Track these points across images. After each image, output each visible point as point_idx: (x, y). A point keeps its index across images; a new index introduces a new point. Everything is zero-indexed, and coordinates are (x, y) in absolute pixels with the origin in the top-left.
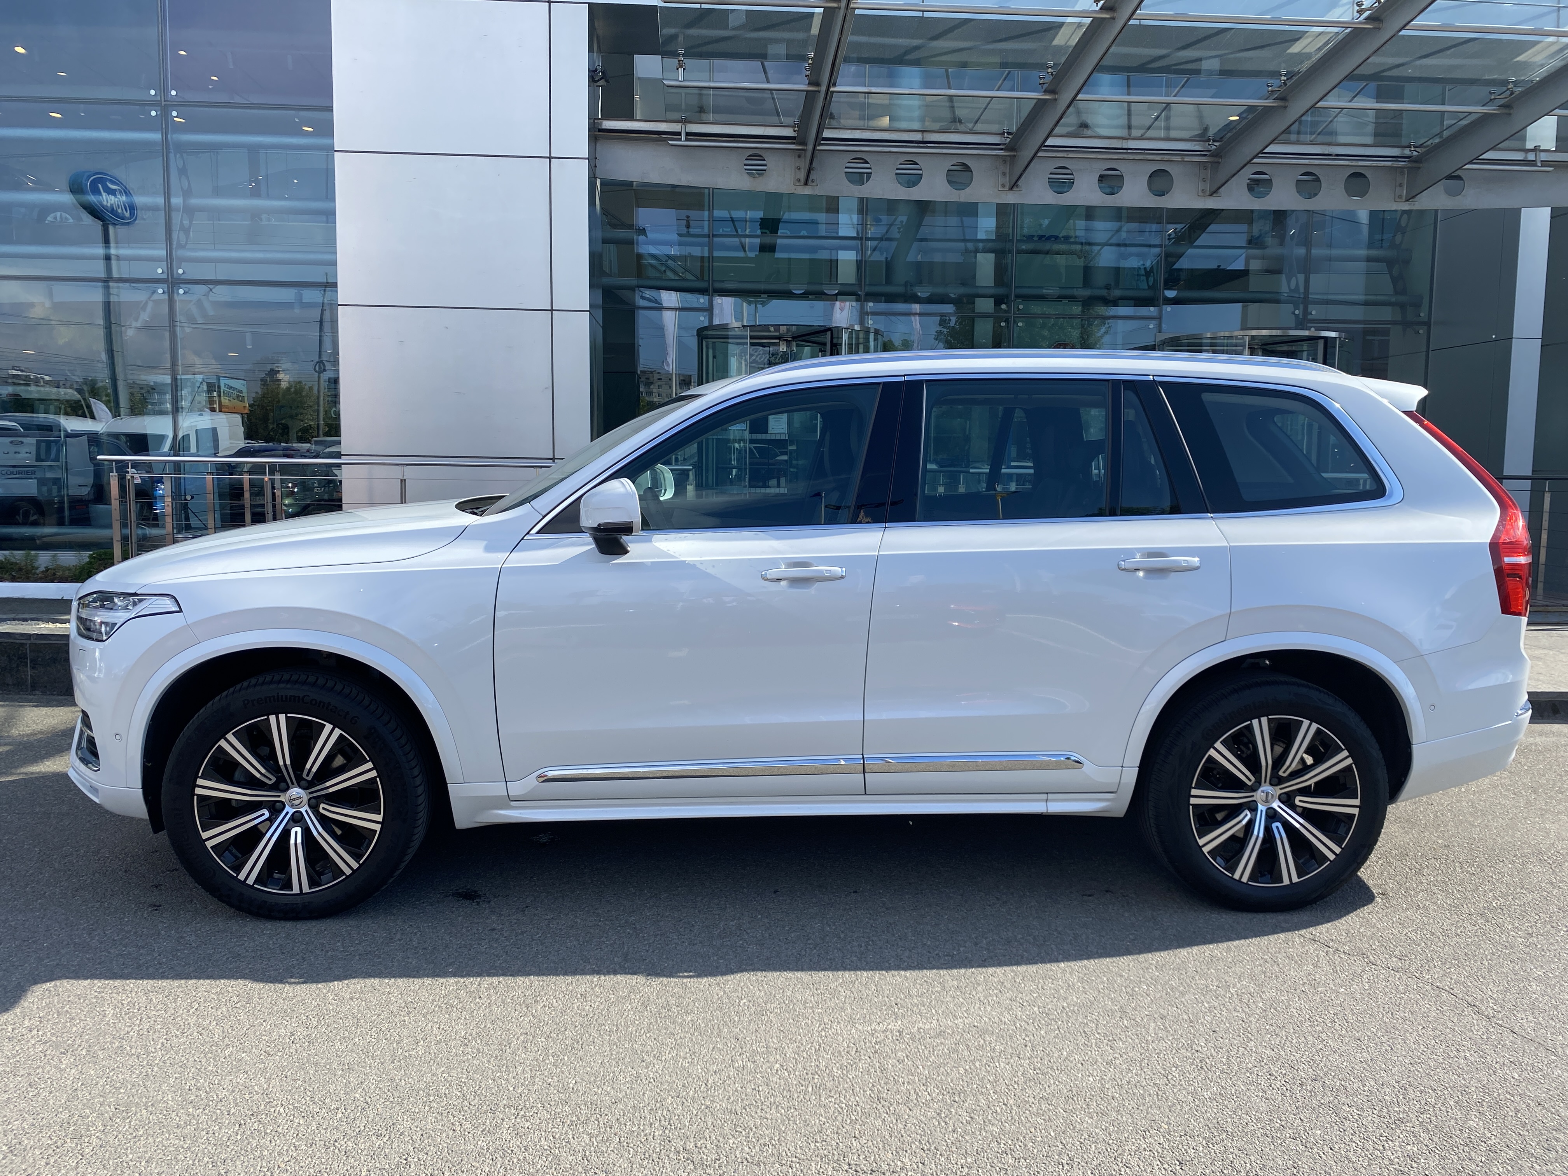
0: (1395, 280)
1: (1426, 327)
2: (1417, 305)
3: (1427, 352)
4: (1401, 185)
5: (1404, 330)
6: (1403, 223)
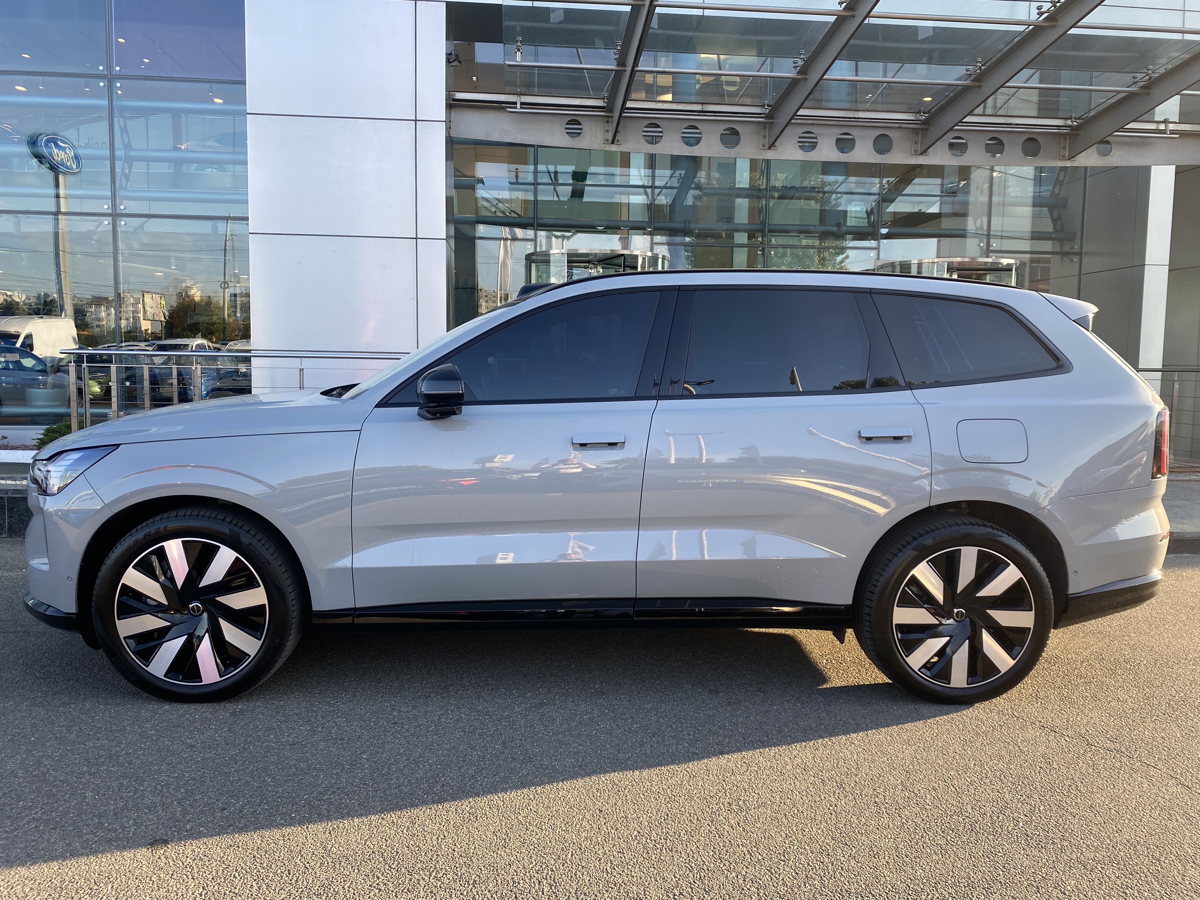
0: (1055, 221)
1: (1078, 257)
2: (1072, 240)
3: (1080, 275)
4: (1064, 148)
5: (1062, 259)
6: (1061, 178)
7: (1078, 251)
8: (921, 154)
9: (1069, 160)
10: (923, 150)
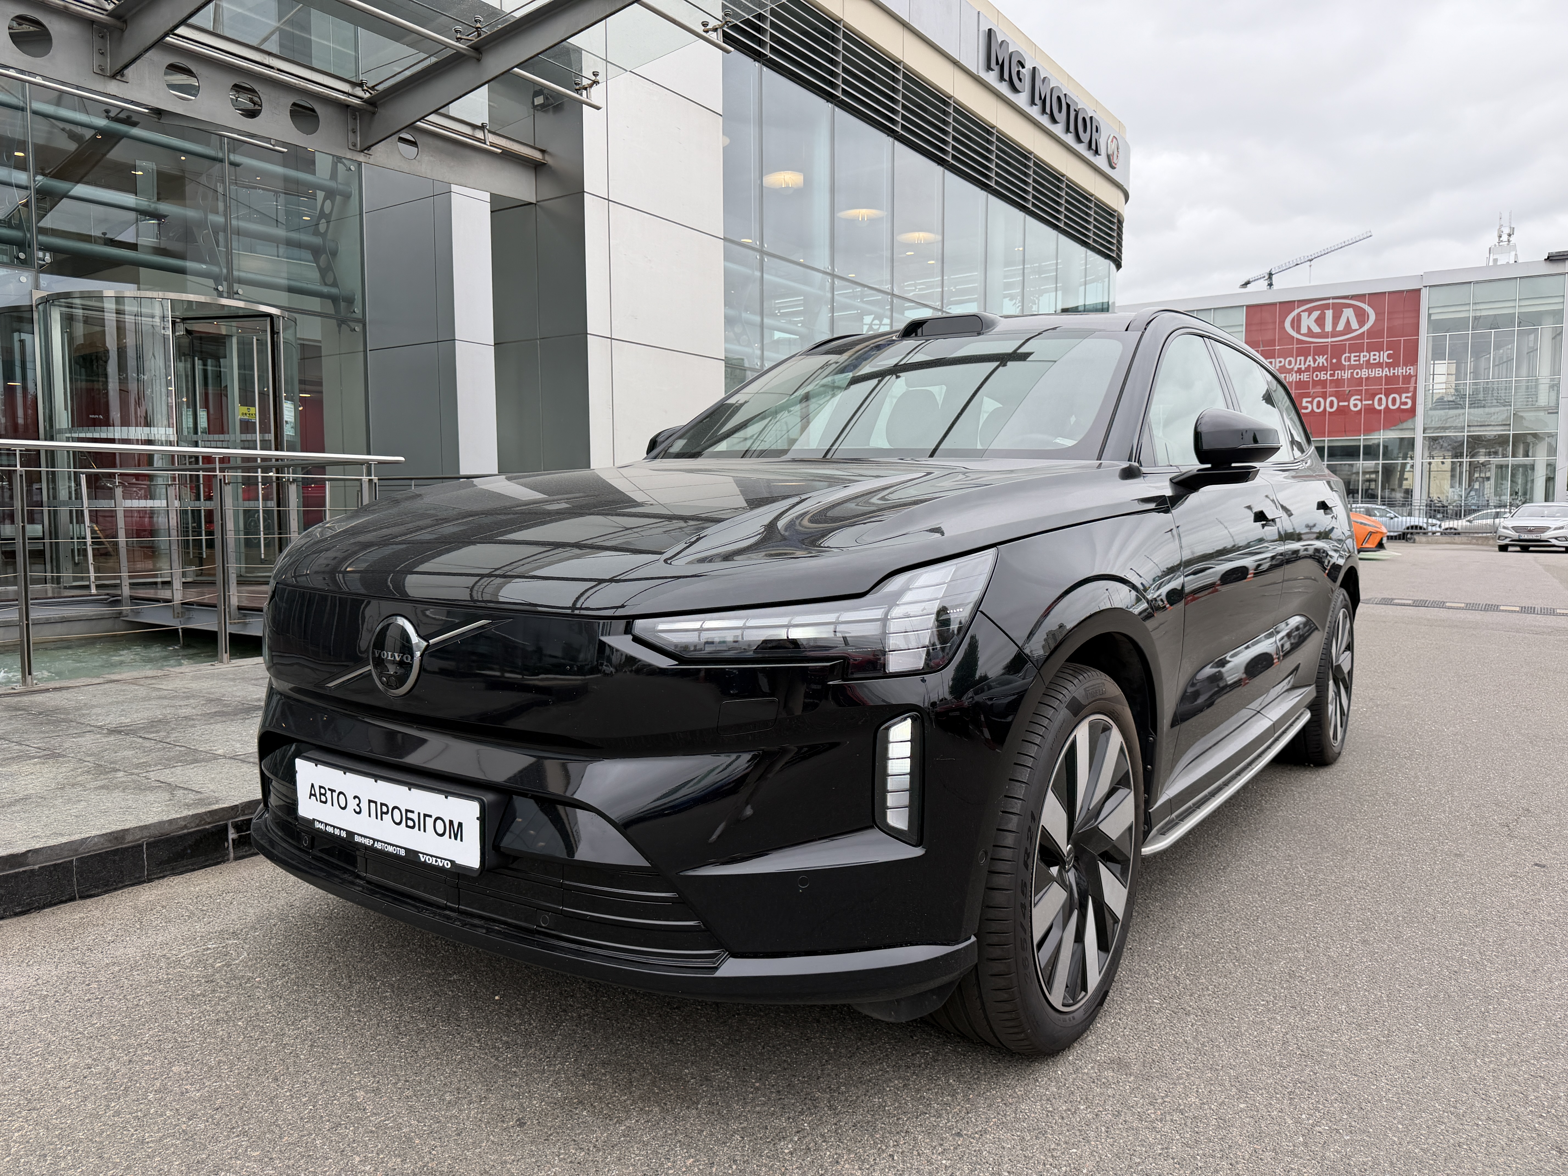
0: (324, 272)
1: (361, 325)
2: (350, 301)
3: (365, 351)
4: (354, 132)
5: (339, 326)
6: (327, 210)
7: (361, 317)
8: (113, 77)
9: (362, 151)
10: (118, 66)
